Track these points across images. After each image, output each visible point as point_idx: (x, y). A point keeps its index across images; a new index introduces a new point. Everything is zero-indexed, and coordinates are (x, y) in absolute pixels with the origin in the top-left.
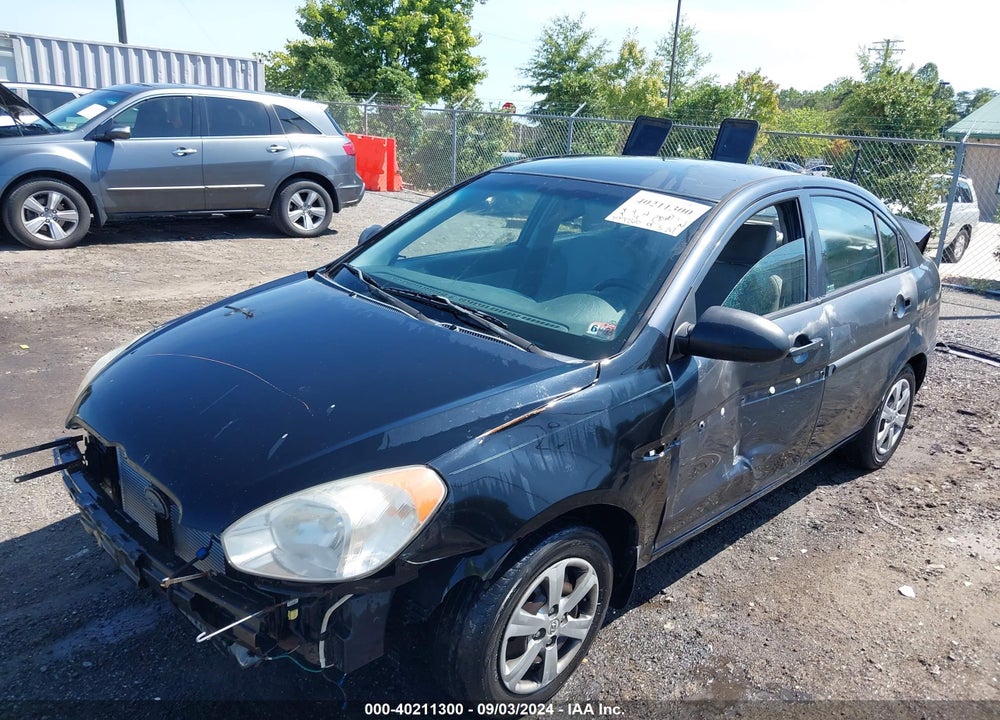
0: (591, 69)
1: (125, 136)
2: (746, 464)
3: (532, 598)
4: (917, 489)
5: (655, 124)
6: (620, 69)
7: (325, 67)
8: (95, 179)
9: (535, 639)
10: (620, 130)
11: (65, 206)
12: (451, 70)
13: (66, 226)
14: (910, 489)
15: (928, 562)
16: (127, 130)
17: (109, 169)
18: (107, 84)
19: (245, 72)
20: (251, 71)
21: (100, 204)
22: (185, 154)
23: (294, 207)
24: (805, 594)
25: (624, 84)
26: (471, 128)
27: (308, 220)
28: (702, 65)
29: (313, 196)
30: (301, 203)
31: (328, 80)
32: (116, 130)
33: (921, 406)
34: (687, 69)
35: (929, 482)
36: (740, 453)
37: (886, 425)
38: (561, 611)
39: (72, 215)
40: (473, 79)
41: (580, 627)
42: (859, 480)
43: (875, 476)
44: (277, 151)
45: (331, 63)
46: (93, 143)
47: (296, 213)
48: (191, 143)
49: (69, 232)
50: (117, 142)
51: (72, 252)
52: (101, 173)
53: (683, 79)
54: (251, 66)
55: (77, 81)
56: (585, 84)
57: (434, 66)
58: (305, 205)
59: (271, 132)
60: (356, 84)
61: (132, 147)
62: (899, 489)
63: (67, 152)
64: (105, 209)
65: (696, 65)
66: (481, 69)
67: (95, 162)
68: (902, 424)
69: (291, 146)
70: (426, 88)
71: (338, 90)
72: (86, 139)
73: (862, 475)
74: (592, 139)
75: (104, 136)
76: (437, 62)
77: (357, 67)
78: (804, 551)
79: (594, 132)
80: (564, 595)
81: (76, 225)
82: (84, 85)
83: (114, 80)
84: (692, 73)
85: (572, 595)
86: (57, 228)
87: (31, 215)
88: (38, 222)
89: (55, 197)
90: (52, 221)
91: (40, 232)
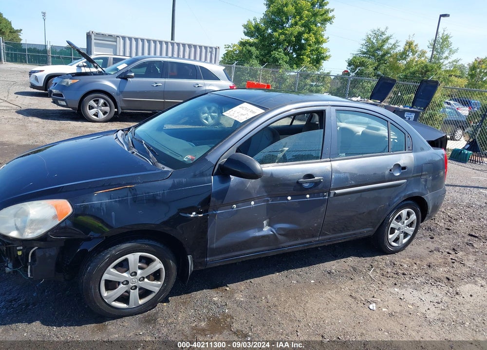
0: (389, 55)
1: (131, 77)
2: (272, 231)
3: (120, 265)
4: (405, 266)
5: (389, 81)
6: (403, 55)
7: (249, 51)
8: (117, 94)
9: (124, 284)
11: (105, 105)
12: (312, 54)
13: (105, 113)
14: (401, 265)
15: (373, 297)
16: (133, 74)
17: (125, 90)
18: (134, 56)
19: (211, 52)
20: (214, 52)
21: (119, 105)
22: (157, 86)
23: (204, 113)
24: (295, 299)
25: (405, 62)
26: (308, 81)
27: (210, 119)
28: (453, 54)
29: (213, 108)
31: (251, 57)
32: (128, 74)
33: (449, 229)
34: (444, 56)
35: (416, 264)
36: (269, 225)
37: (396, 231)
38: (139, 276)
39: (107, 109)
40: (324, 58)
41: (155, 286)
42: (377, 258)
43: (388, 258)
44: (198, 86)
45: (253, 49)
46: (120, 79)
47: (205, 115)
48: (160, 81)
49: (106, 116)
50: (128, 79)
51: (105, 124)
52: (121, 92)
53: (441, 61)
54: (214, 50)
55: (128, 54)
56: (363, 61)
57: (303, 52)
58: (209, 112)
59: (197, 78)
60: (265, 60)
61: (135, 82)
62: (394, 264)
63: (109, 84)
64: (121, 107)
65: (449, 54)
66: (328, 54)
67: (119, 88)
68: (411, 233)
69: (205, 85)
70: (297, 62)
71: (255, 62)
72: (117, 78)
73: (380, 255)
74: (364, 88)
75: (124, 77)
76: (305, 50)
77: (266, 51)
78: (313, 281)
79: (365, 84)
80: (140, 268)
81: (108, 114)
82: (130, 56)
83: (137, 54)
84: (446, 58)
85: (146, 269)
86: (101, 114)
87: (91, 108)
88: (93, 111)
89: (102, 101)
90: (99, 111)
91: (94, 115)
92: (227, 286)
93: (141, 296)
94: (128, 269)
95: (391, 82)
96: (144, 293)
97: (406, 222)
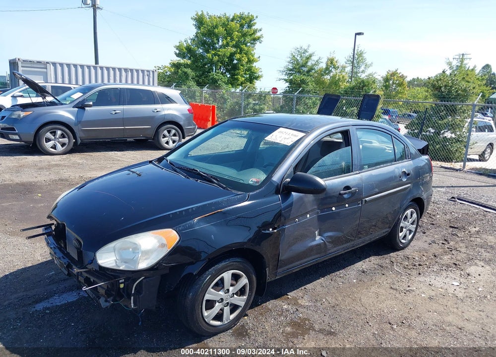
0: (313, 71)
1: (90, 106)
2: (323, 240)
3: (217, 285)
4: (417, 258)
5: (333, 97)
6: (327, 70)
7: (186, 73)
8: (76, 124)
9: (219, 303)
10: (316, 100)
11: (63, 136)
12: (245, 74)
13: (63, 145)
14: (414, 258)
15: (409, 286)
16: (91, 103)
17: (83, 120)
19: (149, 76)
20: (151, 75)
21: (78, 136)
22: (116, 113)
23: (164, 136)
24: (349, 297)
25: (329, 77)
26: (251, 100)
27: (171, 142)
28: (368, 67)
29: (173, 132)
30: (168, 135)
31: (187, 78)
32: (86, 103)
33: (433, 224)
34: (361, 70)
35: (424, 255)
36: (320, 235)
37: (404, 229)
38: (231, 293)
39: (66, 140)
40: (257, 78)
41: (241, 301)
42: (392, 254)
43: (400, 253)
44: (157, 111)
45: (189, 71)
46: (76, 109)
47: (166, 139)
48: (119, 108)
49: (64, 148)
50: (86, 108)
51: (64, 156)
52: (79, 122)
53: (359, 75)
54: (151, 73)
55: (74, 81)
56: (303, 79)
57: (237, 72)
58: (169, 135)
59: (154, 103)
60: (201, 80)
61: (93, 111)
62: (408, 258)
63: (65, 113)
64: (80, 137)
65: (365, 68)
66: (260, 74)
67: (77, 117)
68: (414, 230)
69: (164, 109)
70: (233, 82)
71: (192, 83)
72: (73, 107)
73: (393, 252)
74: (306, 104)
75: (81, 106)
76: (239, 70)
77: (201, 72)
78: (355, 281)
79: (307, 101)
80: (232, 285)
81: (67, 145)
82: (77, 84)
84: (363, 72)
85: (235, 286)
86: (59, 146)
87: (48, 140)
88: (51, 143)
89: (59, 133)
90: (57, 143)
91: (51, 147)
92: (287, 295)
93: (232, 312)
94: (223, 287)
95: (335, 97)
96: (234, 308)
97: (410, 220)
